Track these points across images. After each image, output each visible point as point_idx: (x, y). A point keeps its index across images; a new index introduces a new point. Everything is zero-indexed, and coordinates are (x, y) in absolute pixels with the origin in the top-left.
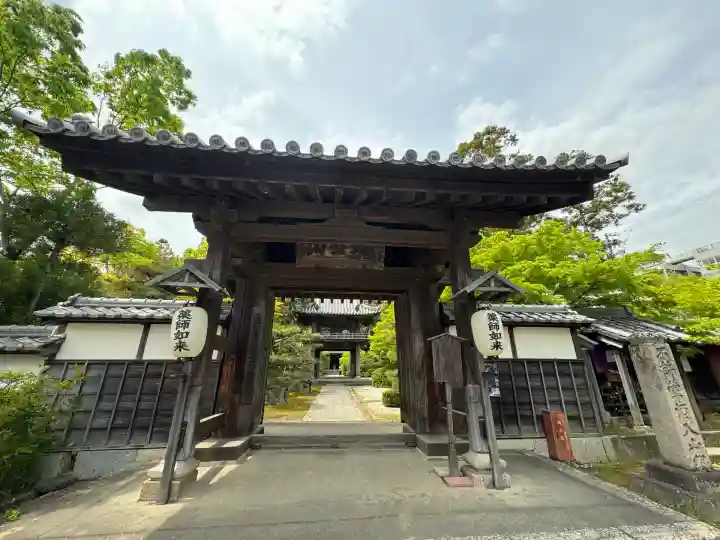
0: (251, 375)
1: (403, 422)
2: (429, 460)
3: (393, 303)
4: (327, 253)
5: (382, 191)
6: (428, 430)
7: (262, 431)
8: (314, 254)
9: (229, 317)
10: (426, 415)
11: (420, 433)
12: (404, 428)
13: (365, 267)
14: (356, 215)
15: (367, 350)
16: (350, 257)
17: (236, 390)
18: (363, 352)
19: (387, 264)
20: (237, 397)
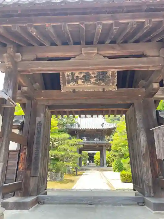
0: (37, 158)
1: (134, 190)
2: (155, 214)
3: (124, 116)
4: (80, 82)
5: (112, 24)
6: (153, 195)
7: (46, 194)
8: (71, 83)
9: (22, 124)
10: (151, 184)
11: (147, 197)
12: (136, 194)
13: (104, 89)
14: (96, 51)
15: (109, 150)
16: (94, 84)
17: (28, 168)
18: (107, 152)
19: (118, 86)
20: (28, 172)
